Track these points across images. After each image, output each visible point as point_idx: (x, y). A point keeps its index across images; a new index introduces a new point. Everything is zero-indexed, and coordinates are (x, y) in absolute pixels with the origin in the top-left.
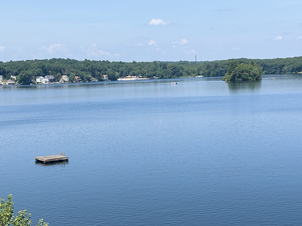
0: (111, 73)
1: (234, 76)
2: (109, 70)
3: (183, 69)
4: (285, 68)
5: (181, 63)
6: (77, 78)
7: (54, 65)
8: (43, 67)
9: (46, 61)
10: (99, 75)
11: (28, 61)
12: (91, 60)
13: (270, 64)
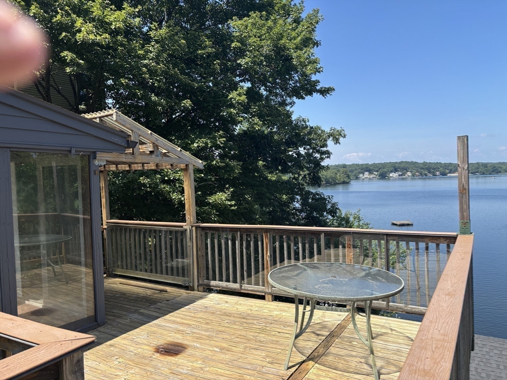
0: (443, 170)
2: (441, 168)
3: (501, 168)
5: (500, 163)
6: (417, 173)
7: (402, 166)
8: (394, 167)
9: (396, 163)
10: (433, 172)
11: (385, 163)
12: (428, 162)
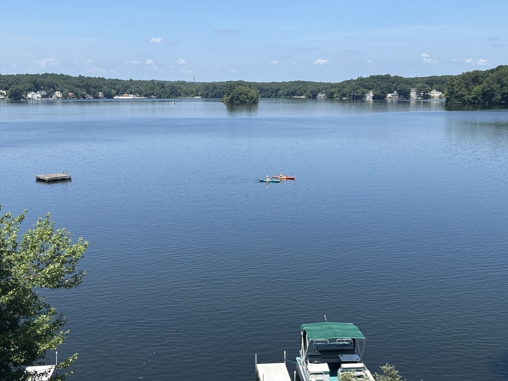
0: (107, 90)
1: (232, 98)
2: (105, 87)
3: (181, 89)
4: (281, 92)
5: (179, 83)
6: (70, 94)
7: (47, 81)
8: (34, 82)
9: (37, 75)
10: (94, 92)
11: (18, 75)
12: (86, 76)
13: (266, 88)
